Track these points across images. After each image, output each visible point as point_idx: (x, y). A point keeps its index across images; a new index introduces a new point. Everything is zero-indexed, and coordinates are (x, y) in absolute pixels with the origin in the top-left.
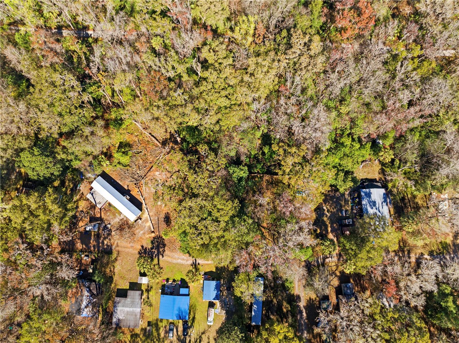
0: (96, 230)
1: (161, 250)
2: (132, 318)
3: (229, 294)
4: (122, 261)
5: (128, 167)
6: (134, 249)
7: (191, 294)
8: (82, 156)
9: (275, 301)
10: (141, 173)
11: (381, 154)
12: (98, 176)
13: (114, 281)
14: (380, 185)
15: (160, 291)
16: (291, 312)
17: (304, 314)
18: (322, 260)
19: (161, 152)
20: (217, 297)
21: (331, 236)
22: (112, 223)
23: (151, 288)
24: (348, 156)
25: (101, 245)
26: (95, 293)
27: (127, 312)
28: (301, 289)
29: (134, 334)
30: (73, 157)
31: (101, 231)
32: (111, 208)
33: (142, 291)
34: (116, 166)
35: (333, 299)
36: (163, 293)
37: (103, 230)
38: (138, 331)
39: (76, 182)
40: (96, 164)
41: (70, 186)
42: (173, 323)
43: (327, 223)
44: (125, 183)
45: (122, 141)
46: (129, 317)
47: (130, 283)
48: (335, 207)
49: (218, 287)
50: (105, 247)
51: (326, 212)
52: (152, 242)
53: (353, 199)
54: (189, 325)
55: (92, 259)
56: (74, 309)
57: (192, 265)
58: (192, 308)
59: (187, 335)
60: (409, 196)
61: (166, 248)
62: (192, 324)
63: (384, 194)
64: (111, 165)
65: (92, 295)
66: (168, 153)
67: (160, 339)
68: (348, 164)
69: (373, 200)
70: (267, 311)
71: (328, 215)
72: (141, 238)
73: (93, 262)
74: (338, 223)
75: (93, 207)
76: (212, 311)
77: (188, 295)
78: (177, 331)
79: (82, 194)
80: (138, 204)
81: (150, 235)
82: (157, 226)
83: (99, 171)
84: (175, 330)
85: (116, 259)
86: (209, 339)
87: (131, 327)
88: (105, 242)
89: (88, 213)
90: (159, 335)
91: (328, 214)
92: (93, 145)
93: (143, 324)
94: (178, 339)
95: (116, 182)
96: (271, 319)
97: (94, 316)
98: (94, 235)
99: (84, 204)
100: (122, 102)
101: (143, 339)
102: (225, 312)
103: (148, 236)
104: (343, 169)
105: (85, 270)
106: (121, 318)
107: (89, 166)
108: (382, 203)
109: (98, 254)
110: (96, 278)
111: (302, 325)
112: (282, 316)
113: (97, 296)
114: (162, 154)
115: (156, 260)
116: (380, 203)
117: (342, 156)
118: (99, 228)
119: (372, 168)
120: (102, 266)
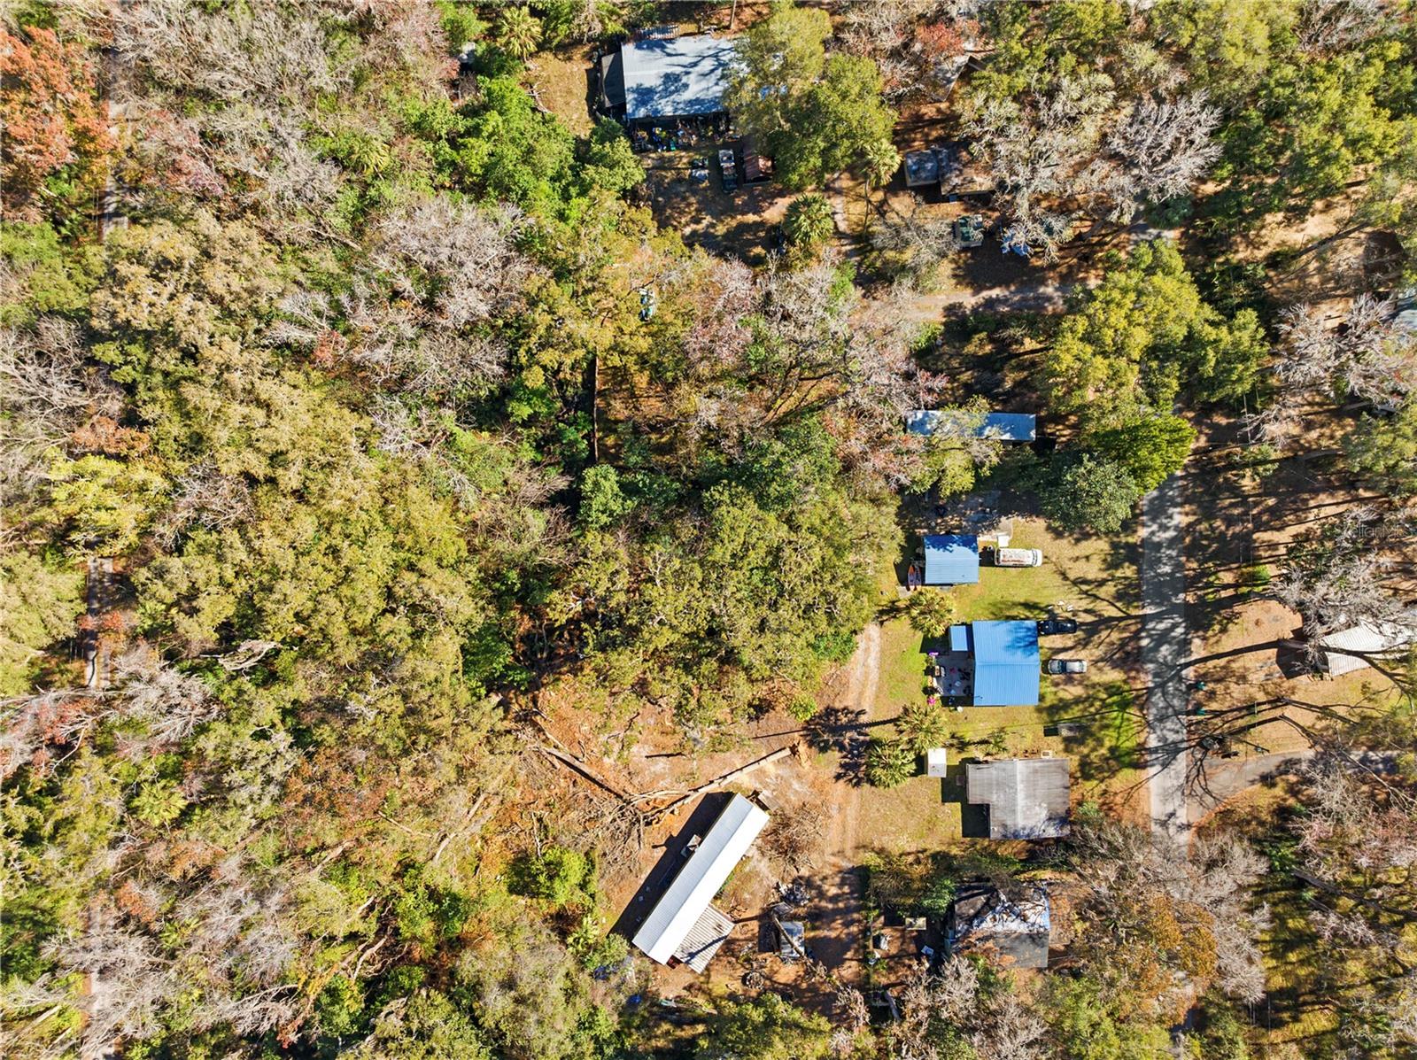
0: (800, 924)
1: (844, 720)
2: (1042, 782)
3: (955, 510)
4: (885, 833)
5: (596, 854)
6: (848, 802)
7: (964, 619)
8: (581, 1006)
9: (965, 377)
10: (610, 808)
11: (517, 50)
12: (632, 946)
13: (944, 848)
14: (611, 57)
15: (960, 709)
16: (996, 331)
17: (995, 293)
18: (844, 241)
19: (538, 753)
20: (969, 542)
21: (775, 212)
22: (775, 880)
23: (954, 736)
24: (531, 150)
25: (841, 905)
26: (983, 899)
27: (1027, 797)
28: (928, 303)
29: (1082, 771)
30: (583, 1037)
31: (801, 911)
32: (728, 889)
33: (965, 761)
34: (592, 896)
35: (954, 209)
36: (967, 699)
37: (798, 905)
38: (1073, 762)
39: (652, 1014)
40: (597, 958)
41: (668, 1032)
42: (1045, 663)
43: (734, 223)
44: (646, 859)
45: (504, 888)
46: (1040, 792)
47: (944, 801)
48: (684, 199)
49: (942, 542)
50: (846, 889)
51: (700, 227)
52: (824, 750)
53: (657, 143)
54: (1046, 616)
55: (885, 925)
56: (1028, 951)
57: (882, 623)
58: (1001, 613)
59: (1073, 622)
61: (838, 705)
62: (1042, 610)
63: (639, 47)
64: (590, 910)
65: (989, 907)
66: (540, 730)
67: (1088, 697)
68: (555, 154)
69: (660, 81)
70: (995, 397)
71: (707, 220)
72: (813, 785)
73: (893, 920)
74: (731, 190)
75: (729, 946)
76: (1008, 554)
77: (969, 628)
78: (1065, 650)
79: (689, 988)
80: (712, 808)
81: (804, 757)
82: (773, 740)
83: (619, 943)
84: (1061, 656)
85: (880, 852)
86: (1077, 559)
87: (1067, 781)
88: (833, 891)
89: (748, 960)
90: (1077, 701)
91: (705, 222)
92: (545, 976)
93: (1053, 748)
94: (1085, 646)
95: (644, 885)
96: (1013, 387)
97: (1046, 892)
98: (814, 928)
99: (721, 978)
100: (371, 908)
101: (1091, 743)
102: (1003, 519)
103: (806, 765)
104: (571, 168)
105: (919, 939)
106: (1044, 814)
107: (606, 979)
108: (669, 55)
109: (869, 909)
110: (943, 903)
111: (1023, 299)
112: (1004, 353)
113: (992, 891)
114: (544, 748)
115: (875, 732)
116: (669, 60)
117: (529, 169)
118: (795, 917)
119: (553, 80)
120: (907, 890)
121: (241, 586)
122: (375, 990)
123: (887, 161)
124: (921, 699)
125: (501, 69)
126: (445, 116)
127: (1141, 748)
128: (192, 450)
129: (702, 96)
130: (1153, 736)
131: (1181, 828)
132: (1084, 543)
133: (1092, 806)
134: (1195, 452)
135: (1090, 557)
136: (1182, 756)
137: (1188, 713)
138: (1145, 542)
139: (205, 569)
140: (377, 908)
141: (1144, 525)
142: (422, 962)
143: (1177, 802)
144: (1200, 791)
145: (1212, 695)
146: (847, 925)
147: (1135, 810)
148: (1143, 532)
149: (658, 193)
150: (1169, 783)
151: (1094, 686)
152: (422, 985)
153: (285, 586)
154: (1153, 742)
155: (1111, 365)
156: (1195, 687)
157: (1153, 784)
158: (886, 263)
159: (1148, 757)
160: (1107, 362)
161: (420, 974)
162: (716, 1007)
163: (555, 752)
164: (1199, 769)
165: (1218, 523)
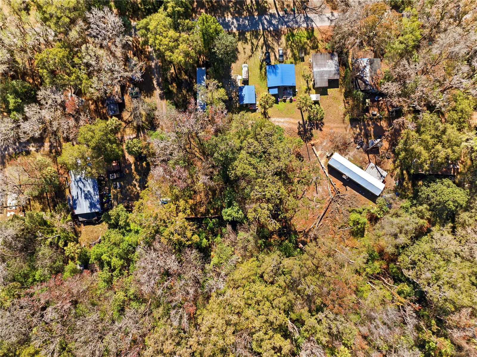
0: (370, 141)
1: (302, 129)
2: (320, 62)
3: (230, 94)
4: (339, 114)
5: (350, 209)
6: (329, 127)
7: (267, 88)
8: (400, 212)
9: (184, 92)
10: (335, 205)
11: (79, 250)
12: (379, 196)
13: (343, 94)
14: (79, 218)
16: (168, 82)
17: (155, 82)
18: (140, 135)
19: (318, 230)
20: (241, 89)
21: (131, 159)
22: (356, 150)
23: (306, 92)
24: (115, 244)
25: (363, 127)
26: (359, 81)
27: (325, 67)
28: (160, 106)
29: (315, 49)
30: (410, 210)
31: (365, 140)
32: (359, 165)
33: (314, 88)
34: (364, 210)
35: (127, 98)
36: (293, 88)
37: (363, 142)
38: (312, 52)
39: (401, 188)
40: (384, 207)
41: (406, 183)
42: (280, 62)
43: (135, 173)
44: (350, 193)
45: (362, 239)
46: (323, 62)
47: (327, 95)
48: (127, 190)
49: (241, 98)
51: (137, 184)
52: (312, 135)
53: (108, 200)
54: (264, 62)
55: (369, 113)
56: (376, 65)
57: (269, 117)
58: (264, 77)
59: (266, 53)
60: (49, 210)
61: (297, 131)
62: (262, 64)
63: (76, 208)
64: (368, 210)
65: (362, 78)
66: (310, 230)
67: (291, 47)
68: (115, 235)
69: (87, 201)
70: (191, 82)
72: (324, 138)
73: (367, 110)
74: (124, 174)
76: (244, 76)
77: (269, 88)
78: (275, 56)
79: (392, 176)
80: (334, 172)
81: (315, 142)
82: (310, 152)
83: (379, 200)
84: (278, 57)
85: (345, 115)
86: (245, 52)
87: (319, 54)
88: (358, 130)
89: (382, 157)
90: (292, 51)
91: (135, 183)
92: (392, 224)
93: (309, 59)
94: (274, 49)
95: (359, 193)
96: (187, 76)
97: (356, 59)
98: (371, 136)
99: (388, 166)
100: (371, 282)
101: (306, 46)
102: (232, 78)
103: (318, 141)
104: (120, 229)
105: (373, 101)
106: (330, 61)
107: (391, 204)
108: (78, 198)
109: (364, 118)
110: (361, 94)
111: (157, 73)
112: (176, 79)
113: (357, 78)
114: (316, 228)
115: (306, 118)
116: (80, 198)
117: (121, 244)
118: (367, 143)
119: (88, 237)
120: (357, 106)
121: (271, 333)
122: (398, 279)
123: (114, 122)
124: (294, 103)
125: (86, 255)
126: (105, 274)
127: (307, 29)
128: (225, 352)
129: (92, 186)
130: (303, 25)
131: (333, 15)
132: (239, 50)
133: (327, 45)
134: (206, 13)
135: (244, 49)
136: (309, 15)
137: (295, 14)
138: (238, 29)
139: (267, 345)
140: (371, 280)
141: (232, 30)
142: (388, 265)
143: (324, 17)
144: (320, 9)
145: (288, 6)
146: (369, 125)
147: (327, 31)
148: (235, 30)
149: (126, 199)
150: (318, 20)
151: (287, 46)
152: (395, 264)
153: (271, 318)
154: (305, 25)
155: (182, 43)
156: (286, 12)
157: (318, 25)
158: (146, 120)
159: (310, 27)
160: (181, 44)
161: (392, 265)
162: (398, 167)
163: (317, 224)
164: (313, 10)
165: (230, 5)
